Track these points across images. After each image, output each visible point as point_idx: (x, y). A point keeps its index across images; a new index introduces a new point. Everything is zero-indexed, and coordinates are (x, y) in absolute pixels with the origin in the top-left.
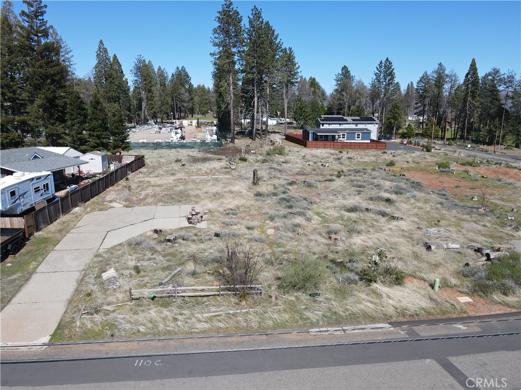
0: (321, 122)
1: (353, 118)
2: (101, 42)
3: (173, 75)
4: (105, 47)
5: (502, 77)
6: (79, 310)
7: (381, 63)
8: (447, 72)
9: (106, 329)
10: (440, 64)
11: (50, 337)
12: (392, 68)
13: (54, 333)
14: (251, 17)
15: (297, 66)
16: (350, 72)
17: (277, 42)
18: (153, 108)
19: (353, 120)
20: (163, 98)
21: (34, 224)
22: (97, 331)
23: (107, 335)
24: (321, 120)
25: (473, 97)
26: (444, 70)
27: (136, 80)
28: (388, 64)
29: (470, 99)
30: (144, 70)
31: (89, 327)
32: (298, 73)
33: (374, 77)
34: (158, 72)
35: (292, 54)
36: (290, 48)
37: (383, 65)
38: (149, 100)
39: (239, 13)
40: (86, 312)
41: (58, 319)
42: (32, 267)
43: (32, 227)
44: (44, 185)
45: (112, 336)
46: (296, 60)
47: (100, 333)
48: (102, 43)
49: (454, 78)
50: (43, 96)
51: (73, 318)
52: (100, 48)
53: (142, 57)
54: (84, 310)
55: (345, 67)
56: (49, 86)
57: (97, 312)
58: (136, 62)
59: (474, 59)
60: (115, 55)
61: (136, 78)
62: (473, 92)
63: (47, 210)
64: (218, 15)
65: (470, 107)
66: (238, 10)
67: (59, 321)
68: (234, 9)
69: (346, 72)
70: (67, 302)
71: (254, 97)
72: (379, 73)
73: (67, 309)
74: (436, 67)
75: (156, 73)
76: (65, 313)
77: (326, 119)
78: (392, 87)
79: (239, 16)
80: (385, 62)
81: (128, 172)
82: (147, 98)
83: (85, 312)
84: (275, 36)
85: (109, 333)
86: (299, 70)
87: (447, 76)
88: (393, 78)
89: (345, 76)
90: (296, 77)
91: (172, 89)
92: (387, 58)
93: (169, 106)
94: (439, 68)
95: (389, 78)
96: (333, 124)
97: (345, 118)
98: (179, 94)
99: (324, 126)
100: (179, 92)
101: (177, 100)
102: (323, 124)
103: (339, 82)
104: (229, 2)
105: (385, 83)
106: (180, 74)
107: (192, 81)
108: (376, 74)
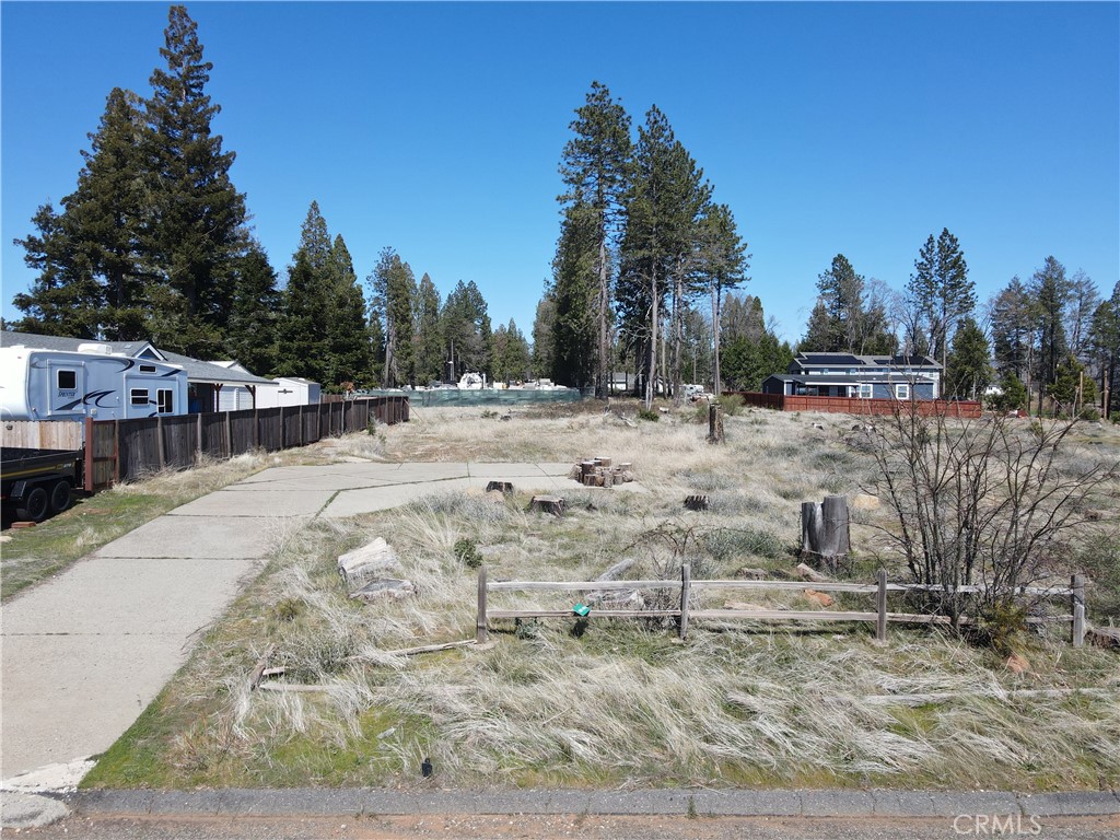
0: (804, 366)
1: (877, 358)
2: (314, 206)
3: (450, 297)
4: (321, 215)
6: (249, 664)
7: (931, 240)
8: (1068, 277)
9: (390, 739)
10: (1050, 260)
11: (92, 764)
12: (959, 250)
13: (114, 748)
14: (646, 128)
15: (740, 245)
16: (853, 268)
17: (700, 185)
18: (409, 354)
19: (878, 362)
20: (429, 339)
21: (117, 455)
22: (343, 744)
23: (397, 764)
24: (803, 362)
26: (1061, 275)
27: (377, 298)
28: (948, 242)
30: (394, 278)
31: (299, 721)
32: (743, 258)
33: (916, 273)
34: (422, 286)
35: (730, 217)
36: (723, 206)
37: (936, 244)
38: (401, 339)
39: (625, 109)
40: (282, 669)
41: (148, 695)
42: (80, 541)
43: (109, 463)
44: (161, 392)
45: (427, 769)
46: (738, 232)
47: (359, 754)
48: (316, 209)
49: (1085, 290)
50: (183, 258)
51: (221, 691)
52: (310, 218)
53: (392, 250)
54: (272, 661)
55: (840, 256)
56: (199, 235)
57: (334, 666)
58: (380, 262)
60: (339, 237)
61: (377, 294)
63: (159, 430)
64: (577, 118)
66: (621, 104)
67: (147, 701)
68: (612, 104)
69: (842, 268)
70: (197, 637)
71: (651, 301)
72: (926, 262)
73: (194, 659)
74: (1042, 266)
75: (418, 287)
76: (181, 672)
77: (811, 360)
78: (961, 293)
79: (625, 117)
80: (941, 238)
81: (373, 419)
82: (399, 333)
83: (276, 670)
84: (695, 173)
85: (407, 756)
86: (745, 254)
87: (1070, 285)
88: (961, 272)
89: (842, 277)
90: (738, 268)
91: (447, 324)
92: (945, 229)
93: (441, 356)
94: (1048, 268)
95: (953, 272)
96: (831, 370)
97: (858, 357)
98: (462, 336)
99: (810, 373)
100: (462, 330)
101: (458, 348)
102: (807, 371)
103: (827, 291)
104: (601, 89)
105: (941, 285)
106: (466, 296)
107: (489, 313)
108: (920, 266)
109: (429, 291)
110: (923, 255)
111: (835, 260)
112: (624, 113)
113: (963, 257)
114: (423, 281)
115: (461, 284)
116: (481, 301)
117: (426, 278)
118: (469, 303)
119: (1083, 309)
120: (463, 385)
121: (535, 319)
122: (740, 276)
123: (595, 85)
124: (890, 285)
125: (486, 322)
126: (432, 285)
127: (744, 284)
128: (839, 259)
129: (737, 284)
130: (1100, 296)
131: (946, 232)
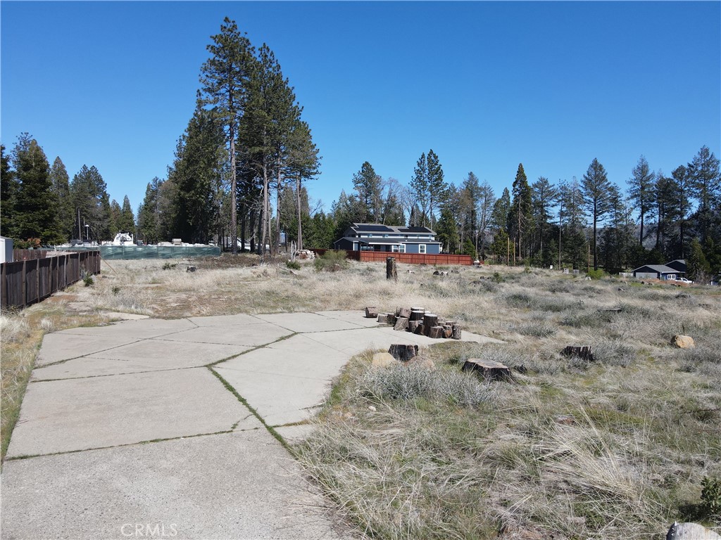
0: (358, 232)
1: (399, 227)
3: (76, 177)
5: (551, 189)
7: (423, 155)
8: (480, 184)
10: (471, 174)
12: (439, 163)
15: (315, 150)
16: (375, 171)
17: (294, 105)
19: (401, 230)
25: (525, 212)
26: (476, 183)
28: (433, 158)
29: (520, 214)
32: (317, 159)
33: (415, 176)
37: (426, 159)
39: (250, 41)
46: (313, 141)
49: (487, 192)
53: (30, 135)
55: (367, 163)
59: (521, 164)
62: (524, 206)
65: (522, 225)
66: (247, 37)
68: (240, 36)
69: (367, 170)
72: (420, 169)
74: (467, 178)
75: (51, 167)
77: (361, 228)
79: (250, 47)
80: (429, 155)
84: (290, 97)
86: (318, 156)
87: (480, 189)
89: (368, 177)
90: (314, 166)
91: (75, 197)
92: (431, 150)
93: (72, 221)
94: (470, 179)
95: (435, 177)
96: (374, 235)
97: (389, 227)
98: (88, 206)
99: (362, 237)
100: (88, 202)
101: (84, 215)
102: (359, 235)
103: (359, 185)
104: (232, 24)
105: (429, 184)
106: (89, 177)
107: (108, 190)
108: (417, 172)
109: (61, 170)
110: (419, 164)
111: (364, 165)
112: (249, 44)
113: (441, 168)
114: (56, 162)
115: (85, 167)
116: (101, 181)
117: (58, 161)
118: (92, 182)
119: (487, 203)
120: (117, 242)
121: (145, 196)
122: (315, 171)
123: (226, 20)
124: (400, 182)
125: (105, 197)
126: (63, 166)
127: (317, 176)
128: (366, 165)
129: (312, 176)
130: (495, 196)
131: (431, 152)
